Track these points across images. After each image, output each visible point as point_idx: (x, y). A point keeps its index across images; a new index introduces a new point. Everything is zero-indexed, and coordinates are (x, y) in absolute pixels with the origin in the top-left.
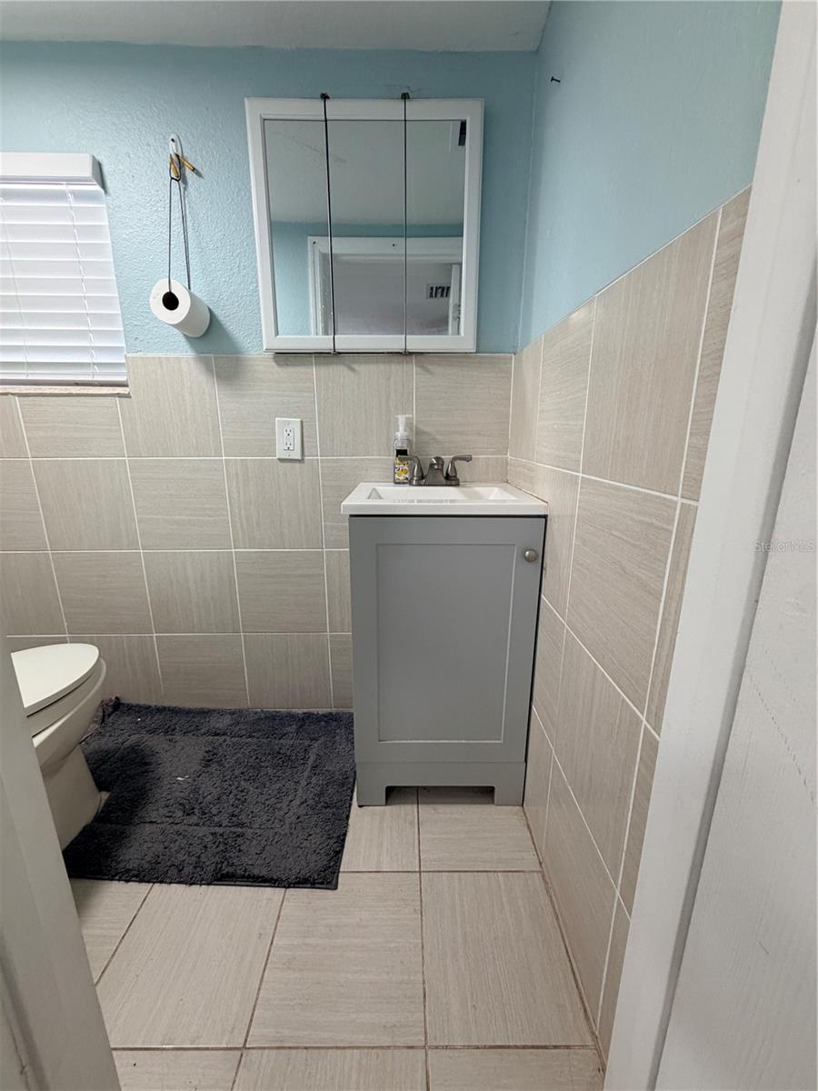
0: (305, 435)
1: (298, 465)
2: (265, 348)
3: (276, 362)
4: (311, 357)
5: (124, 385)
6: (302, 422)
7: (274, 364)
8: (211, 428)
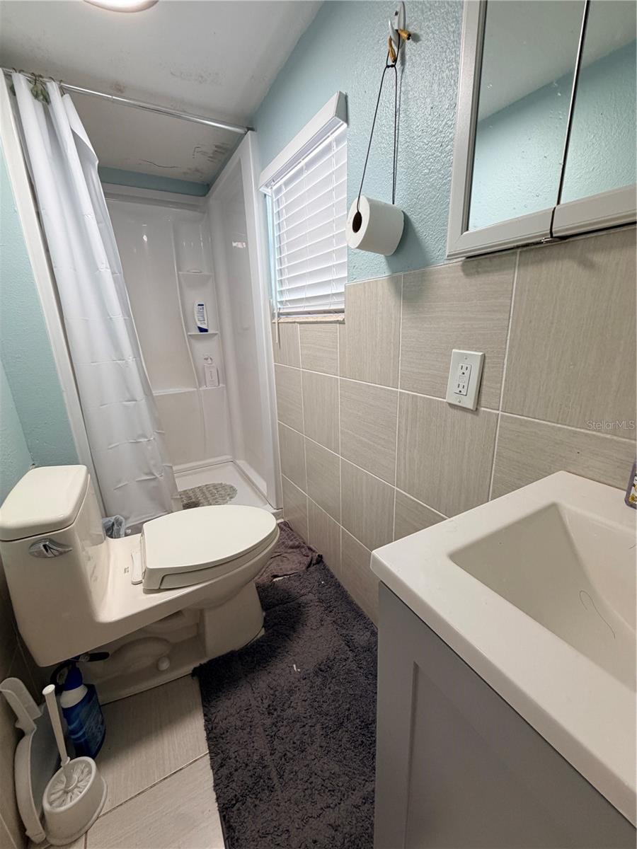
0: (485, 376)
1: (469, 416)
2: (447, 254)
3: (464, 271)
4: (515, 254)
5: (342, 311)
6: (484, 357)
7: (462, 274)
8: (392, 356)
